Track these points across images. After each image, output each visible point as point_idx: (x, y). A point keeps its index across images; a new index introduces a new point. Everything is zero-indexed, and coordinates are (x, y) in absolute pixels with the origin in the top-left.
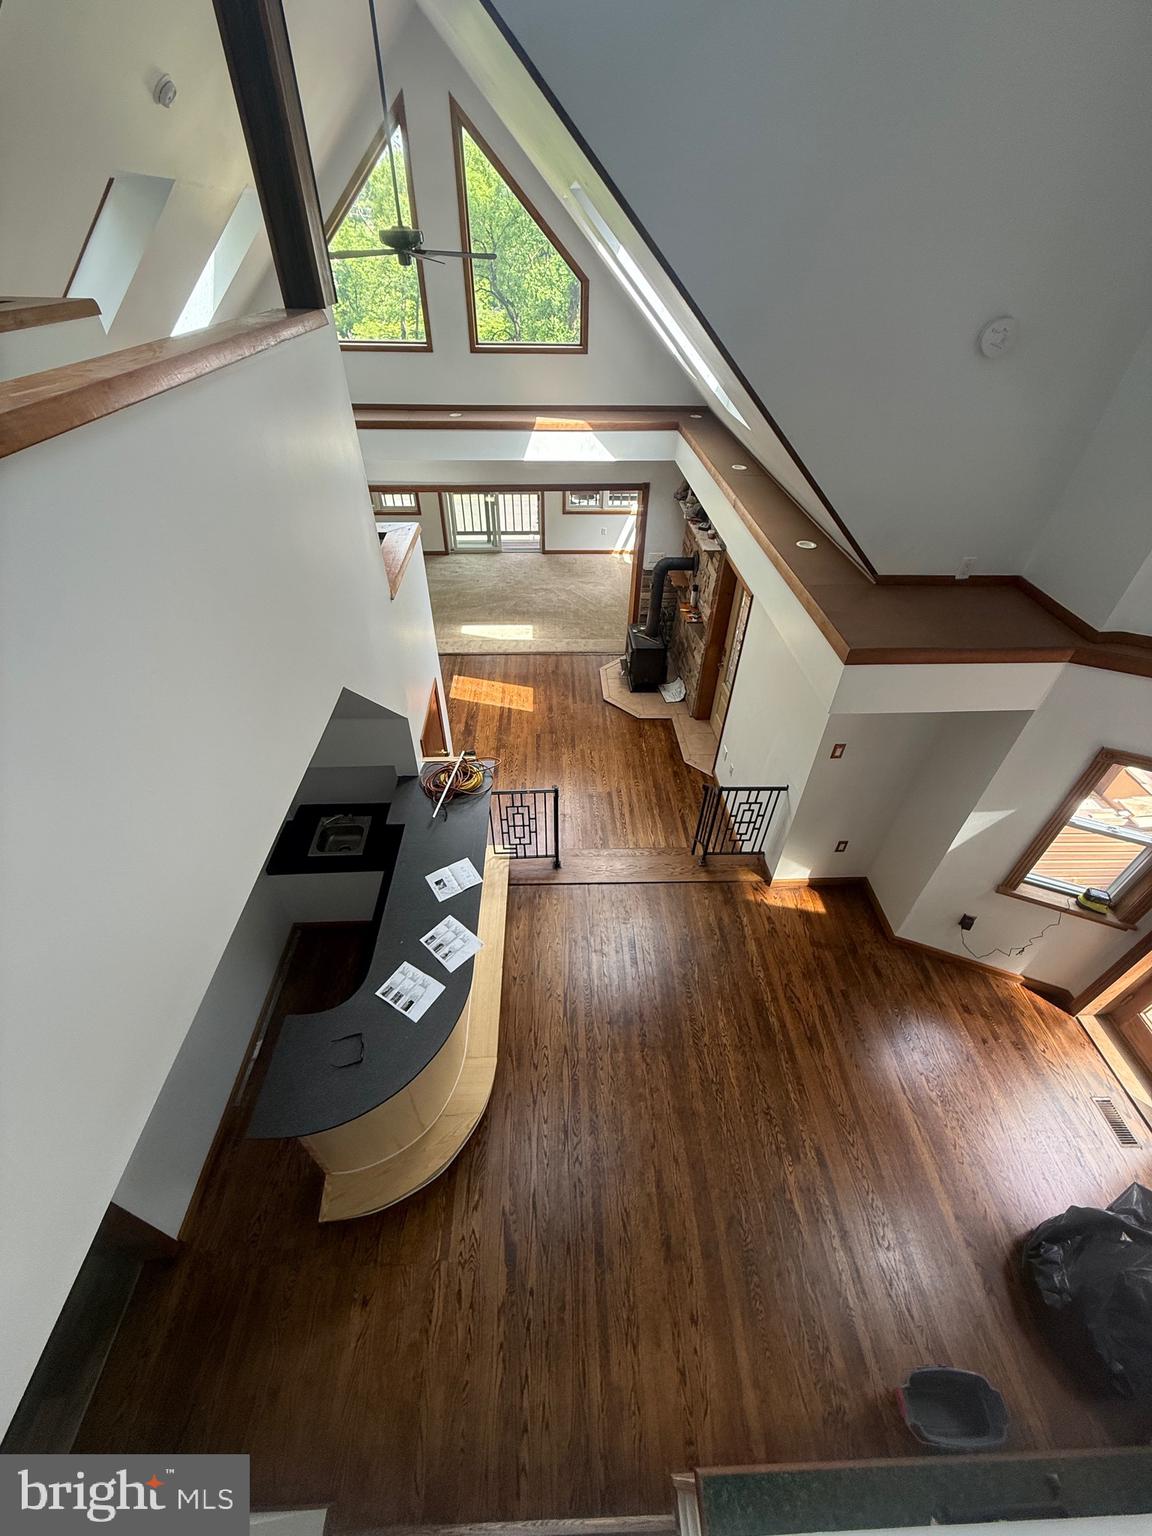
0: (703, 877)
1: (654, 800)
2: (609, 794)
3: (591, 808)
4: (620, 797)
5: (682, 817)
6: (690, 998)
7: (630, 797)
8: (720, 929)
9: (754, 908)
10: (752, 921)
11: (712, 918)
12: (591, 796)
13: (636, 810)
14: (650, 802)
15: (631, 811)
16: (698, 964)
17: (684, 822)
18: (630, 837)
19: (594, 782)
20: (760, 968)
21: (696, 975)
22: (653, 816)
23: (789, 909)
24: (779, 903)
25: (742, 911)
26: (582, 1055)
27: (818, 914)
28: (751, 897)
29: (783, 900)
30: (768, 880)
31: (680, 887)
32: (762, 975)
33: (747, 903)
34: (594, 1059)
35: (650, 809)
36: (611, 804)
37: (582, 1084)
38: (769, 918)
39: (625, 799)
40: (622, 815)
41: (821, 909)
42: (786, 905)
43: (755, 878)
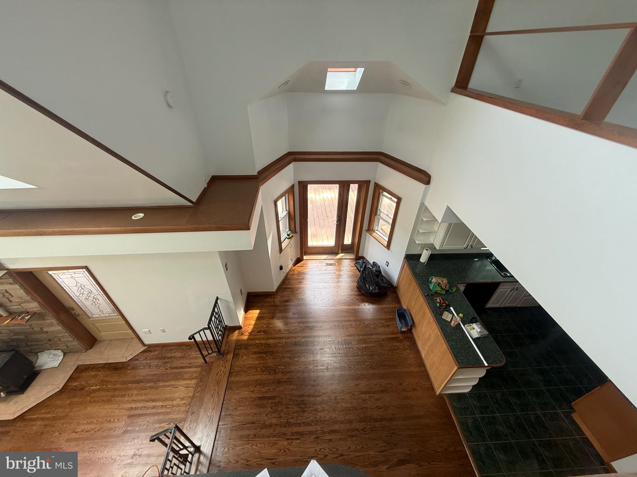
0: (230, 356)
1: (149, 385)
2: (130, 417)
3: (136, 432)
4: (136, 409)
5: (172, 368)
6: (293, 372)
7: (139, 401)
8: (260, 353)
9: (252, 337)
10: (259, 339)
11: (254, 356)
12: (126, 432)
13: (153, 397)
14: (151, 387)
15: (153, 401)
16: (277, 366)
17: (176, 368)
18: (175, 403)
19: (111, 429)
20: (281, 340)
21: (282, 367)
22: (165, 386)
23: (255, 323)
24: (252, 327)
25: (252, 342)
27: (259, 314)
28: (246, 337)
29: (250, 325)
30: (239, 328)
31: (232, 369)
32: (284, 340)
33: (249, 339)
34: (321, 421)
35: (157, 388)
36: (140, 415)
37: (332, 428)
38: (258, 332)
39: (139, 405)
40: (154, 407)
41: (258, 311)
42: (253, 324)
43: (237, 332)
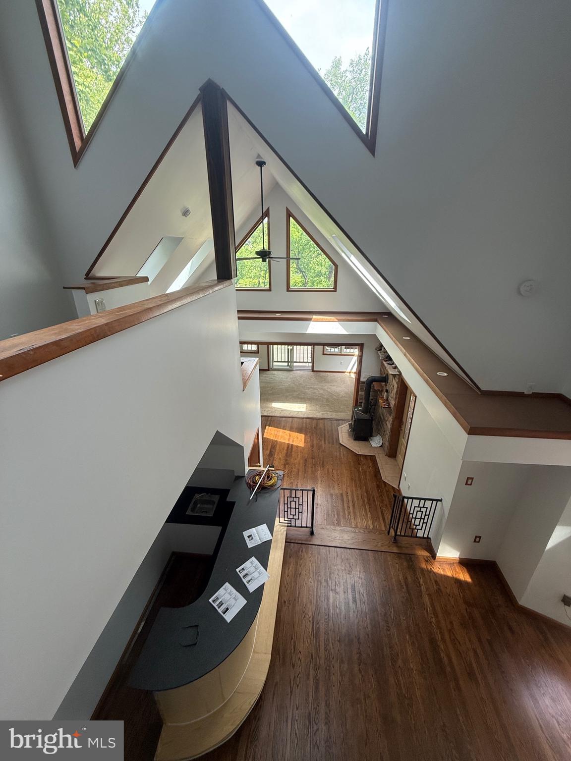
0: (395, 550)
1: (366, 499)
2: (342, 495)
3: (332, 502)
4: (347, 496)
5: (382, 512)
6: (389, 631)
7: (353, 497)
8: (407, 585)
9: (426, 573)
10: (425, 583)
11: (401, 577)
12: (332, 495)
13: (356, 505)
14: (364, 501)
15: (354, 505)
16: (393, 608)
17: (383, 515)
18: (353, 520)
19: (334, 487)
20: (432, 616)
21: (392, 615)
22: (366, 509)
23: (448, 577)
24: (441, 572)
25: (419, 575)
26: (322, 662)
27: (466, 582)
28: (424, 566)
29: (444, 570)
30: (434, 556)
31: (381, 554)
32: (433, 620)
33: (422, 570)
34: (329, 666)
35: (364, 505)
36: (343, 500)
37: (321, 684)
38: (436, 582)
39: (350, 498)
40: (348, 507)
41: (469, 580)
42: (446, 574)
43: (426, 554)
